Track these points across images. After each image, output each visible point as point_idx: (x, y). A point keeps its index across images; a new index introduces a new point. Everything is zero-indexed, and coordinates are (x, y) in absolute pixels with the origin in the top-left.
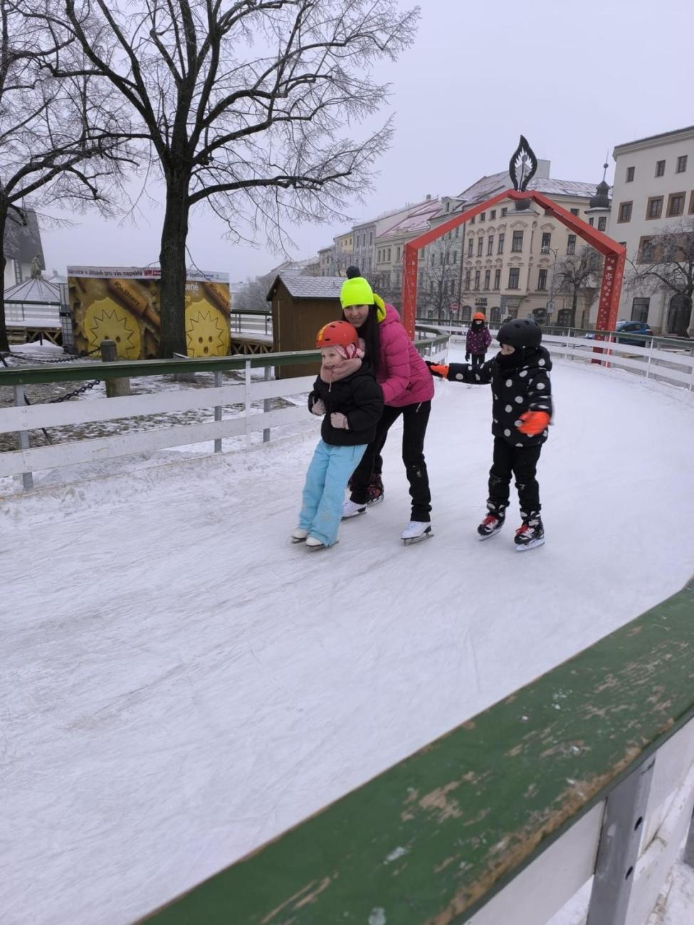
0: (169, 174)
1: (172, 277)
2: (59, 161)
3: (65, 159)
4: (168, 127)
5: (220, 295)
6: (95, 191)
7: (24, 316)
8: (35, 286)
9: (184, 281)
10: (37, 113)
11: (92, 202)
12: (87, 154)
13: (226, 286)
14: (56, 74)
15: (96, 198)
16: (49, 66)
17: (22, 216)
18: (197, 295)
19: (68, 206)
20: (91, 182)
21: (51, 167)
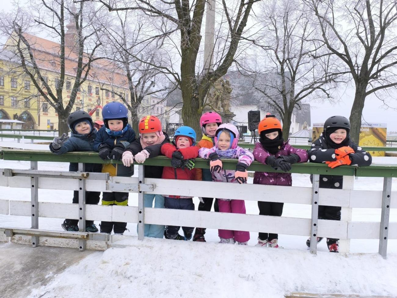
0: (357, 85)
1: (354, 125)
2: (315, 86)
3: (318, 85)
4: (358, 67)
5: (381, 133)
6: (328, 95)
7: (296, 142)
8: (304, 132)
9: (360, 127)
10: (310, 70)
11: (327, 99)
12: (326, 82)
13: (385, 129)
14: (315, 57)
15: (329, 97)
16: (313, 56)
17: (299, 107)
18: (368, 133)
19: (317, 101)
20: (327, 92)
21: (312, 88)
